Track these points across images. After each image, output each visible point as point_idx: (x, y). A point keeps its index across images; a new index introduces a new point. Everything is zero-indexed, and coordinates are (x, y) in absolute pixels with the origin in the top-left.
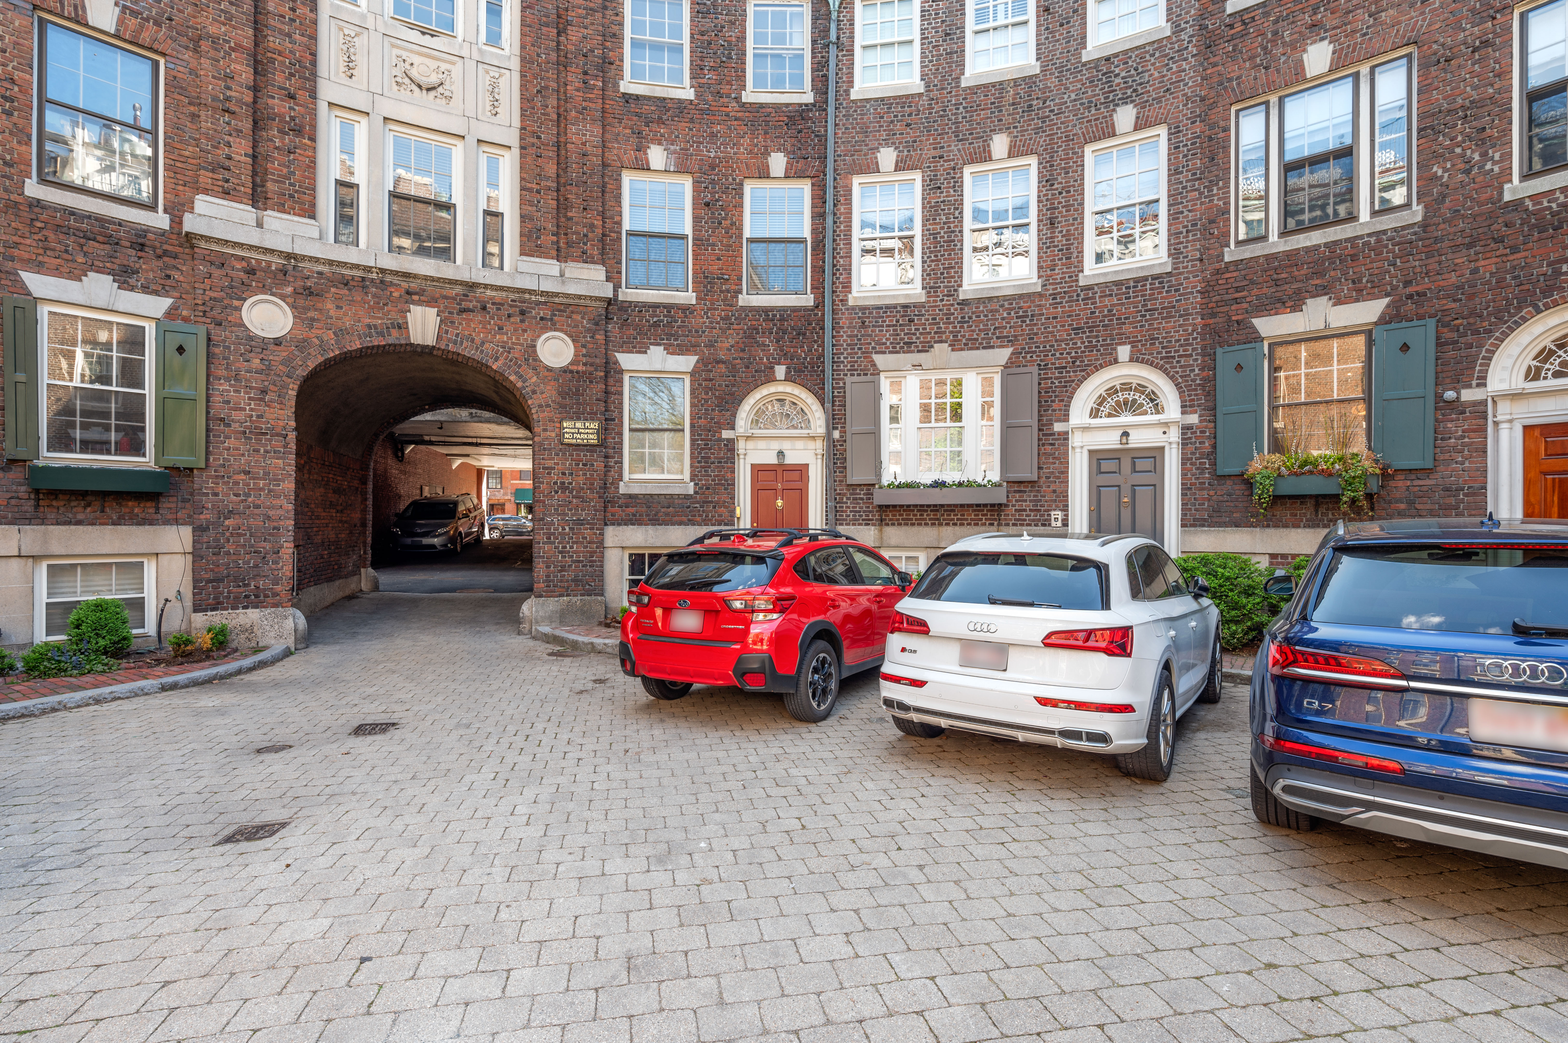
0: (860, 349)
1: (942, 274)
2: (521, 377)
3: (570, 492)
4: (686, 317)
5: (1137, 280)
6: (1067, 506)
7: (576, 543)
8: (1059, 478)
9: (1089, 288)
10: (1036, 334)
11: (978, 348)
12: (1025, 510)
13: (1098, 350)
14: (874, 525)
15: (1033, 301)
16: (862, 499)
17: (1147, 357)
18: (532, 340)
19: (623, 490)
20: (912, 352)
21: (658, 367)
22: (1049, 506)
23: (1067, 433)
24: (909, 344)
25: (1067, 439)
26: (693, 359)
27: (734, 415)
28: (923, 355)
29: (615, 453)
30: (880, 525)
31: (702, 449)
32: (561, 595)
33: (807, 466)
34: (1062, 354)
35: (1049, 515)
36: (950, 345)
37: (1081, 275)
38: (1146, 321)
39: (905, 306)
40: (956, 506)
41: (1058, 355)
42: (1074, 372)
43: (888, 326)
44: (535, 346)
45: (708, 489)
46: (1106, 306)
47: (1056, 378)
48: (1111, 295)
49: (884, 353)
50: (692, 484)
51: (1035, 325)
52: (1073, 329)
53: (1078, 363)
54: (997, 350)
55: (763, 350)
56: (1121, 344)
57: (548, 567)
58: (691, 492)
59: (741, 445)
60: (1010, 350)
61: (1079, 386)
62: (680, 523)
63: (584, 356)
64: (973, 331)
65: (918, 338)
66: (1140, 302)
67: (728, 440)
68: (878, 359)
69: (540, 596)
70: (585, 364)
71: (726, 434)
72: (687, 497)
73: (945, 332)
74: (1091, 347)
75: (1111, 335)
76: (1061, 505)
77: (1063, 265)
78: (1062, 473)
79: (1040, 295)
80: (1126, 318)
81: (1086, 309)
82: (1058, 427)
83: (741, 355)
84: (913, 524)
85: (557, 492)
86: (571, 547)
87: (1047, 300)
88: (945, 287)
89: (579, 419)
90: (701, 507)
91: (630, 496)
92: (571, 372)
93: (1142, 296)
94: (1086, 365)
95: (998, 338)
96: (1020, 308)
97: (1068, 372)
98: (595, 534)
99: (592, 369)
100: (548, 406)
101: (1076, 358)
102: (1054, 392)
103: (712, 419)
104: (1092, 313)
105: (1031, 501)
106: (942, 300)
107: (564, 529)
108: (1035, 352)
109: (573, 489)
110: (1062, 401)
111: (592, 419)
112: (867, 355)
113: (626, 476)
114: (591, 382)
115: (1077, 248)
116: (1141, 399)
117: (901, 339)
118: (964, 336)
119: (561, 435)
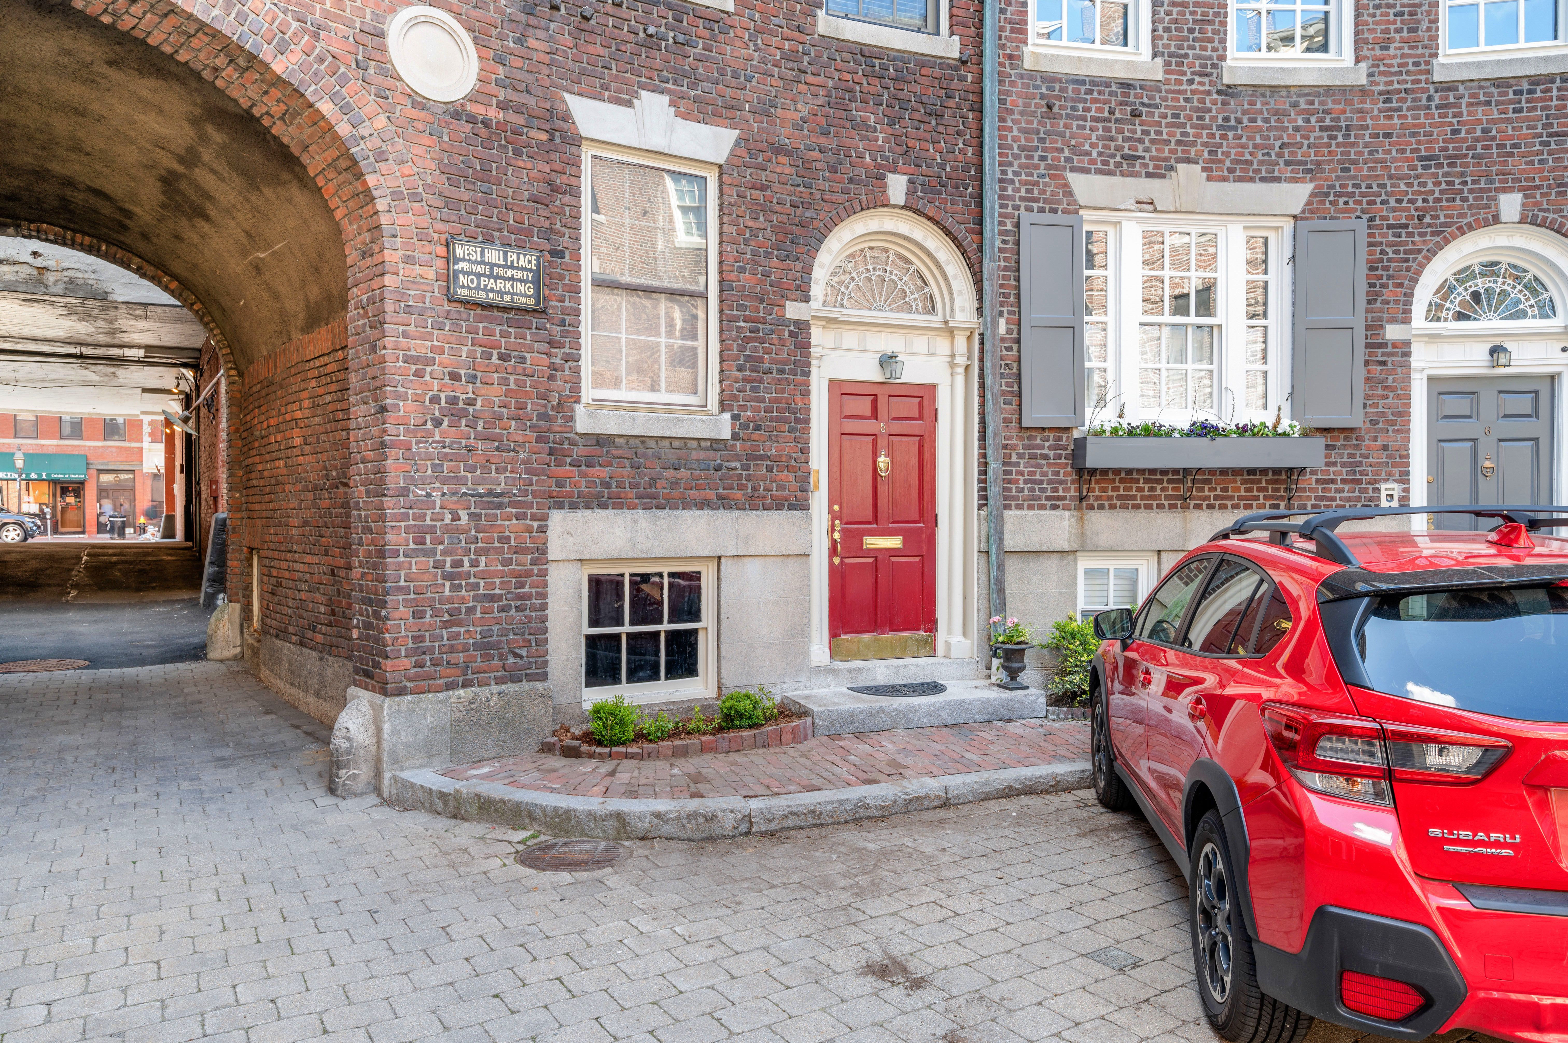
0: (1043, 158)
1: (1191, 31)
2: (346, 109)
3: (471, 426)
4: (714, 38)
5: (1535, 81)
6: (1408, 473)
7: (486, 552)
8: (1393, 423)
9: (1449, 87)
10: (1354, 162)
11: (1251, 180)
12: (1333, 481)
13: (1464, 200)
14: (1066, 508)
15: (1350, 102)
16: (1045, 457)
17: (1551, 216)
18: (376, 17)
19: (583, 422)
20: (1136, 175)
21: (657, 142)
22: (1377, 473)
23: (1408, 344)
24: (1131, 159)
25: (1408, 354)
26: (729, 136)
27: (808, 271)
28: (1156, 182)
29: (564, 334)
30: (1079, 508)
31: (747, 340)
32: (450, 686)
33: (932, 388)
34: (1400, 201)
35: (1377, 490)
36: (1204, 169)
37: (1434, 61)
38: (1550, 153)
39: (1126, 85)
40: (1212, 472)
41: (1392, 203)
42: (1421, 235)
43: (1095, 119)
44: (381, 35)
45: (758, 428)
46: (1479, 122)
47: (1389, 245)
48: (1488, 103)
49: (1087, 171)
50: (727, 416)
51: (1353, 145)
52: (1421, 159)
53: (1427, 220)
54: (1285, 186)
55: (863, 138)
56: (1504, 190)
57: (418, 615)
58: (726, 434)
59: (818, 336)
60: (1309, 187)
61: (1429, 260)
62: (702, 505)
63: (499, 83)
64: (1245, 146)
65: (1147, 150)
66: (1539, 119)
67: (796, 323)
68: (1079, 183)
69: (401, 692)
70: (503, 106)
71: (793, 310)
72: (716, 444)
73: (1194, 144)
74: (1451, 194)
75: (1488, 174)
76: (1396, 471)
77: (1403, 41)
78: (1400, 414)
79: (1362, 91)
80: (1514, 146)
81: (1443, 124)
82: (1393, 332)
83: (822, 141)
84: (1137, 507)
85: (438, 423)
86: (474, 564)
87: (1374, 102)
88: (1198, 57)
89: (489, 240)
90: (745, 468)
91: (599, 440)
92: (471, 119)
93: (1543, 109)
94: (1442, 225)
95: (1287, 163)
96: (1327, 112)
97: (1409, 234)
98: (529, 529)
99: (520, 120)
100: (415, 197)
101: (1426, 210)
102: (1386, 268)
103: (766, 275)
104: (1455, 132)
105: (1343, 465)
106: (1191, 82)
107: (456, 518)
108: (1352, 195)
109: (476, 418)
110: (1401, 285)
111: (520, 246)
112: (1056, 172)
113: (588, 392)
114: (517, 153)
115: (1429, 13)
116: (1516, 292)
117: (1118, 148)
118: (1227, 154)
119: (449, 279)
